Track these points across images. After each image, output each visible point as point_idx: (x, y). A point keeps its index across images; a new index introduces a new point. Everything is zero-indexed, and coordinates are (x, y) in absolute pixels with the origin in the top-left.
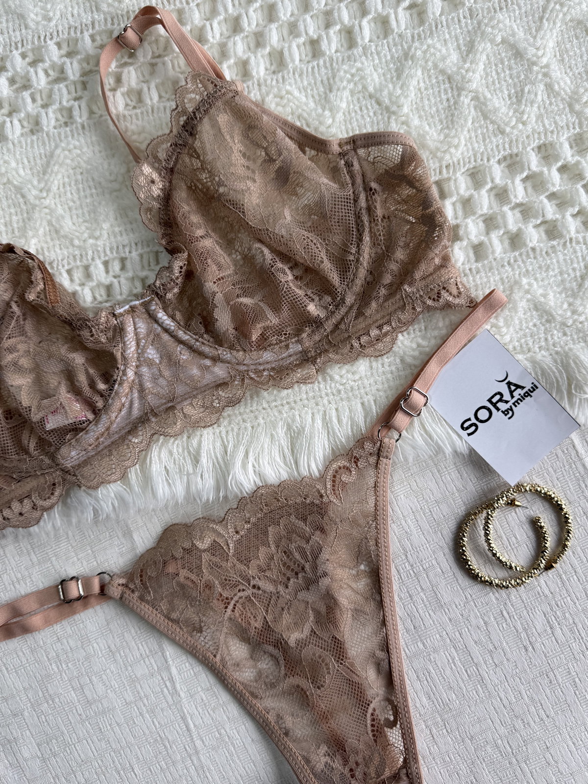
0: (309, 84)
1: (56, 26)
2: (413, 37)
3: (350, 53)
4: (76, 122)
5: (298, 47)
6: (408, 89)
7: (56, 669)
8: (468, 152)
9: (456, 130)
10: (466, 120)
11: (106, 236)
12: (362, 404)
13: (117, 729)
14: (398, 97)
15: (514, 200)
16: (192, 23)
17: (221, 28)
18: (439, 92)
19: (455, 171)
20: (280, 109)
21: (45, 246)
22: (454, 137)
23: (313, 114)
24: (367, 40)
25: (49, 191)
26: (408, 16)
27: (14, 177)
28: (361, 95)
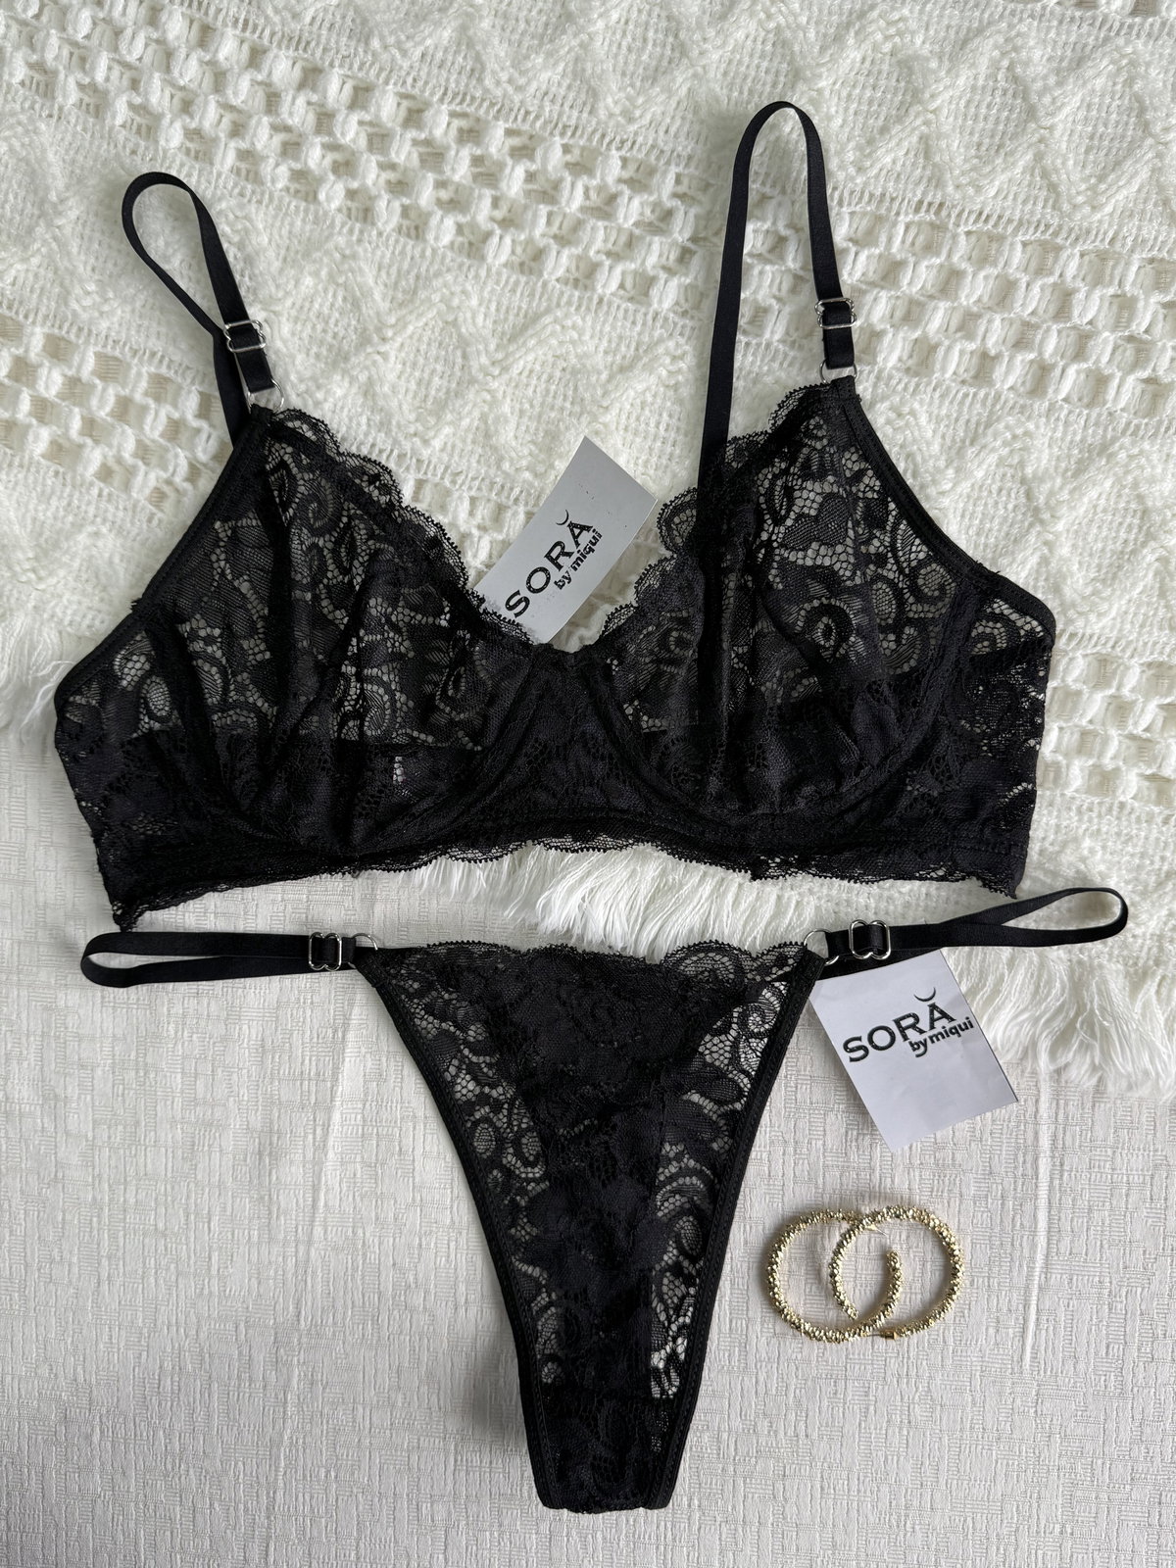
0: (948, 416)
1: (636, 134)
2: (1128, 424)
3: (1029, 402)
4: (594, 289)
5: (962, 352)
6: (1080, 498)
7: (172, 1032)
8: (1111, 631)
9: (1114, 590)
10: (1134, 585)
13: (216, 1155)
14: (1060, 503)
17: (868, 265)
18: (1121, 524)
20: (889, 430)
21: (460, 445)
22: (1104, 599)
23: (931, 463)
24: (1062, 395)
25: (505, 369)
26: (1138, 391)
27: (465, 320)
28: (1010, 472)
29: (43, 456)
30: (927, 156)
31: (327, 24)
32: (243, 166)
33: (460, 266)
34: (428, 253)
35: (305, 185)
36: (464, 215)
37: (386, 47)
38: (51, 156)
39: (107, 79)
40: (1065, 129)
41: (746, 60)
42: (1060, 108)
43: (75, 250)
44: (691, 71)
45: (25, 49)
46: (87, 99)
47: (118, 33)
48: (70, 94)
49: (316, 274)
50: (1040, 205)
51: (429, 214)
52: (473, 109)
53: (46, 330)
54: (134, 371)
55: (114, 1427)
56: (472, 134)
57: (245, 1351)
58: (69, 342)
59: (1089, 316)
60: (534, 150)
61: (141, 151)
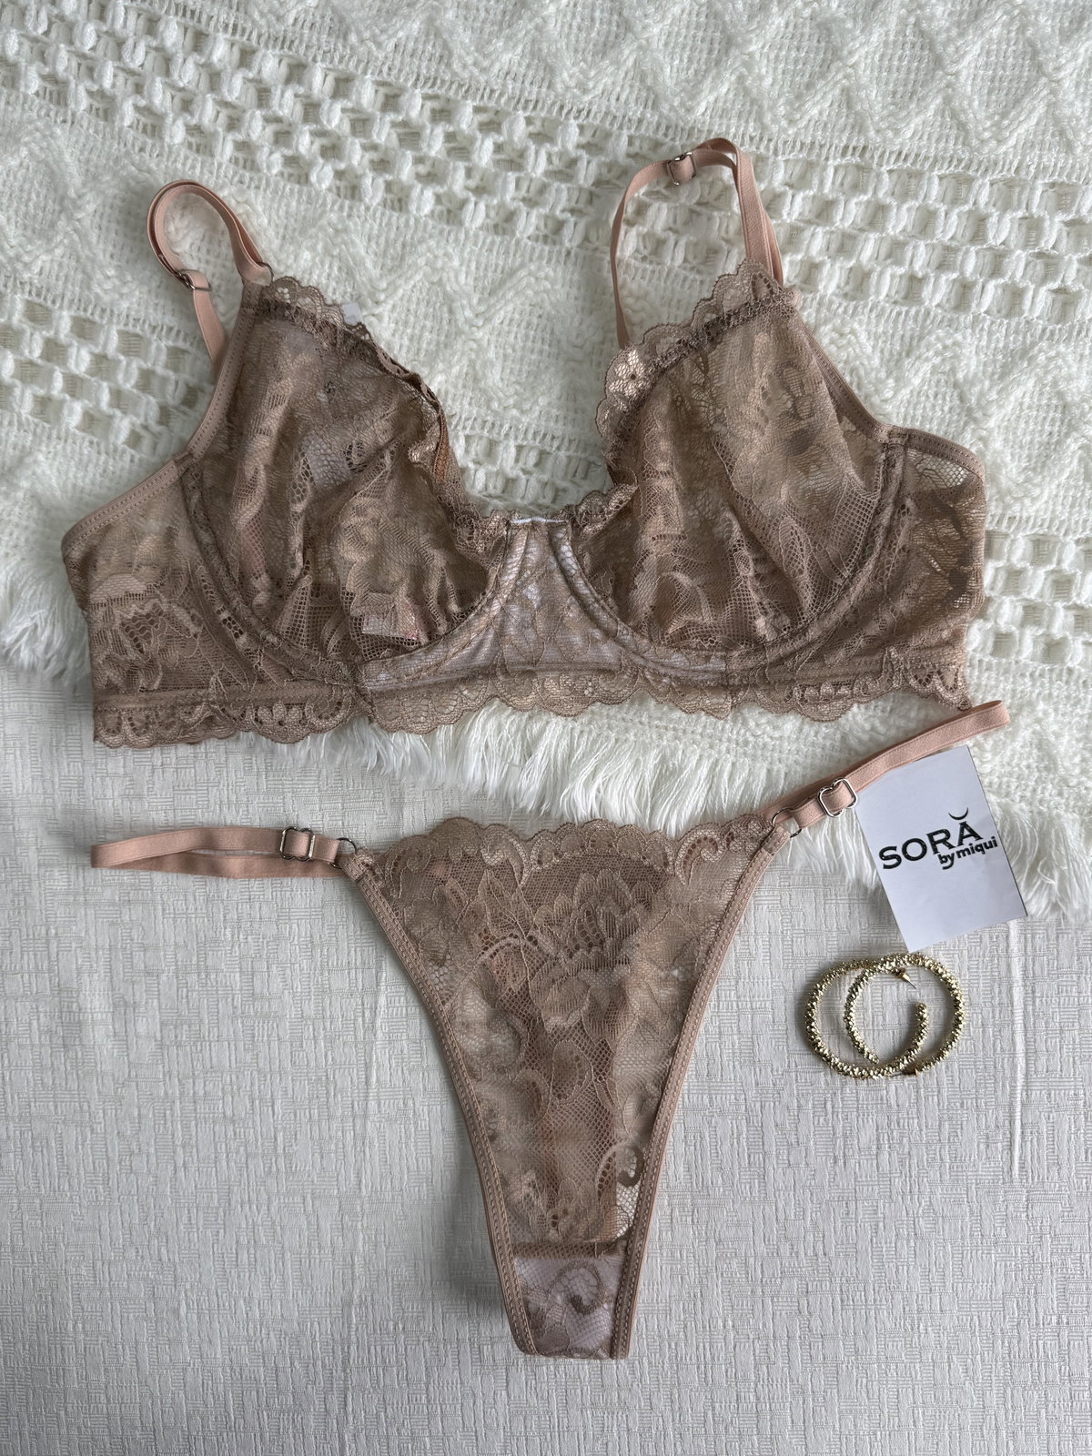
0: (884, 333)
1: (591, 103)
2: (1044, 330)
3: (955, 316)
4: (561, 244)
5: (893, 277)
6: (1009, 395)
7: (229, 936)
8: (1045, 512)
9: (1044, 477)
10: (1061, 471)
11: (537, 413)
12: (769, 771)
13: (275, 1045)
14: (989, 403)
15: (1075, 599)
16: (770, 182)
17: (804, 206)
18: (1045, 418)
19: (1017, 528)
20: (833, 349)
21: (452, 390)
22: (1035, 485)
23: (873, 375)
24: (983, 309)
25: (488, 320)
26: (1050, 301)
27: (449, 280)
28: (943, 378)
29: (77, 428)
30: (849, 106)
31: (308, 24)
32: (240, 156)
33: (441, 232)
34: (412, 222)
35: (298, 169)
36: (442, 185)
37: (362, 41)
38: (67, 157)
39: (114, 86)
40: (969, 74)
41: (684, 31)
42: (962, 57)
43: (94, 240)
44: (636, 44)
45: (38, 64)
46: (96, 105)
47: (120, 44)
48: (81, 101)
49: (313, 249)
50: (952, 142)
51: (411, 187)
52: (443, 90)
53: (73, 313)
54: (153, 347)
55: (198, 1301)
56: (443, 113)
57: (313, 1220)
58: (93, 323)
59: (1002, 238)
60: (499, 124)
61: (148, 148)
